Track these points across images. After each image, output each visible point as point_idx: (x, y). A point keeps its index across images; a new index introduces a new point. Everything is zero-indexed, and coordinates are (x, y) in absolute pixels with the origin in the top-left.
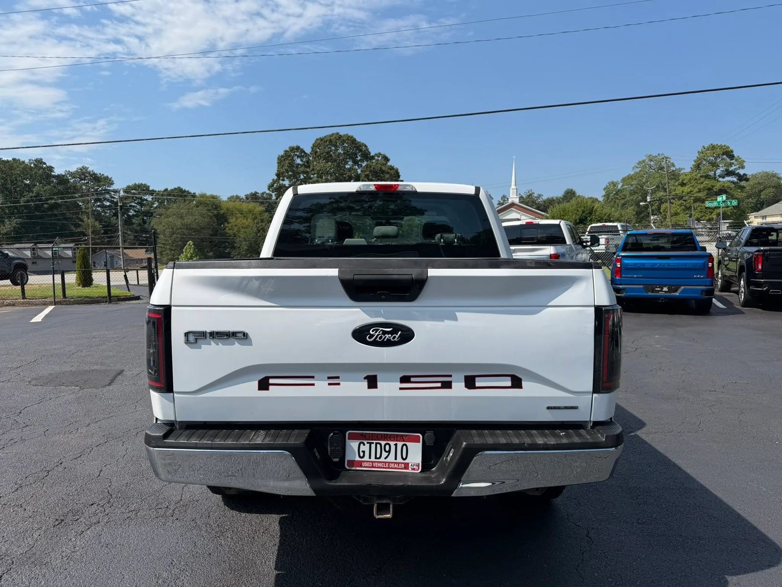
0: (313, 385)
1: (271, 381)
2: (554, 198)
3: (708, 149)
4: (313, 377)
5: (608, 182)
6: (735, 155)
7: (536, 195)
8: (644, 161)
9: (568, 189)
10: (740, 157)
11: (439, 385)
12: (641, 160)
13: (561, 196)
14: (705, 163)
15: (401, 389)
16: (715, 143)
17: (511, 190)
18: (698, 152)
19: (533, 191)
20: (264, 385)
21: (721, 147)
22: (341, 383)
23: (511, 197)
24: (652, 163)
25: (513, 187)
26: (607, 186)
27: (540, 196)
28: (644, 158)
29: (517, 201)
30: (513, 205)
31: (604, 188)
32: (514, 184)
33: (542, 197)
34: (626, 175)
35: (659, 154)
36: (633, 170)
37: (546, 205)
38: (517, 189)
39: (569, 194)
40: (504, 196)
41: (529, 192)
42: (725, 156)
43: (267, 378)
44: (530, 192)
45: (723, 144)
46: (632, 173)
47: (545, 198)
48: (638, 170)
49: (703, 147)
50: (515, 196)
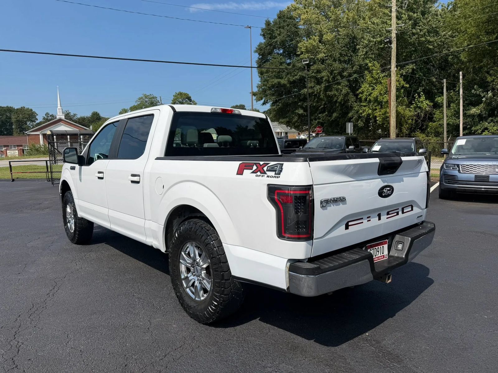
0: (362, 222)
1: (350, 224)
2: (85, 117)
3: (178, 95)
4: (362, 218)
5: (121, 109)
6: (192, 100)
7: (72, 114)
8: (142, 98)
9: (94, 112)
10: (194, 101)
11: (396, 214)
12: (140, 97)
13: (90, 116)
14: (177, 102)
15: (387, 218)
16: (182, 92)
17: (58, 110)
18: (174, 96)
19: (70, 111)
20: (347, 227)
21: (185, 94)
22: (371, 219)
23: (58, 114)
24: (147, 99)
25: (59, 107)
26: (121, 111)
27: (75, 115)
28: (142, 96)
29: (63, 117)
30: (60, 120)
31: (119, 112)
32: (60, 106)
33: (77, 116)
34: (132, 105)
35: (150, 95)
36: (136, 102)
37: (80, 122)
38: (62, 109)
39: (95, 115)
40: (47, 113)
41: (66, 112)
42: (187, 100)
43: (348, 222)
44: (68, 112)
45: (186, 93)
46: (136, 104)
47: (79, 116)
48: (139, 103)
49: (176, 93)
50: (62, 114)
